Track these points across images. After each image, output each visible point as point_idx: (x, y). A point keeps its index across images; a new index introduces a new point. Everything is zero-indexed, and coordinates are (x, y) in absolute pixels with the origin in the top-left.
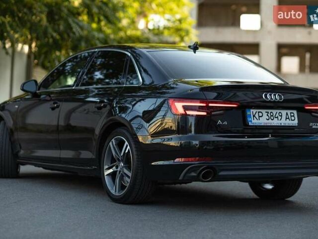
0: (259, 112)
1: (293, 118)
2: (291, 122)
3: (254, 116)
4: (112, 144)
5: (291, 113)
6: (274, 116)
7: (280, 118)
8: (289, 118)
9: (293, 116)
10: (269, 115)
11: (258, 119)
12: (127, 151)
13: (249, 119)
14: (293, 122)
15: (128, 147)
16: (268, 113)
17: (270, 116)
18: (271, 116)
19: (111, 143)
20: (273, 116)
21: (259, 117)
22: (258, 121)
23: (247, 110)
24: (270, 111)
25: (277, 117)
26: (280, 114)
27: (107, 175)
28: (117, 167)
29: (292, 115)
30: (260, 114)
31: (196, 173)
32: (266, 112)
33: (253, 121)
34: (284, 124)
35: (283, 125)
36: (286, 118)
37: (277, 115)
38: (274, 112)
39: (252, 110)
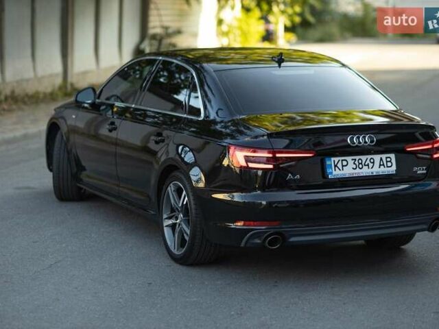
0: (342, 160)
1: (389, 164)
2: (387, 169)
3: (336, 166)
4: (171, 189)
5: (387, 158)
6: (363, 163)
7: (371, 165)
8: (383, 165)
9: (390, 161)
10: (356, 162)
11: (341, 169)
12: (185, 203)
13: (329, 171)
14: (389, 169)
15: (186, 198)
16: (355, 160)
17: (357, 164)
18: (359, 164)
19: (169, 188)
20: (361, 164)
21: (343, 166)
22: (342, 172)
23: (327, 159)
24: (357, 158)
25: (368, 165)
26: (372, 161)
27: (167, 226)
28: (177, 219)
29: (389, 159)
30: (345, 163)
31: (260, 240)
32: (353, 160)
33: (334, 173)
34: (377, 173)
35: (375, 174)
36: (380, 165)
37: (368, 161)
38: (364, 158)
39: (333, 159)
